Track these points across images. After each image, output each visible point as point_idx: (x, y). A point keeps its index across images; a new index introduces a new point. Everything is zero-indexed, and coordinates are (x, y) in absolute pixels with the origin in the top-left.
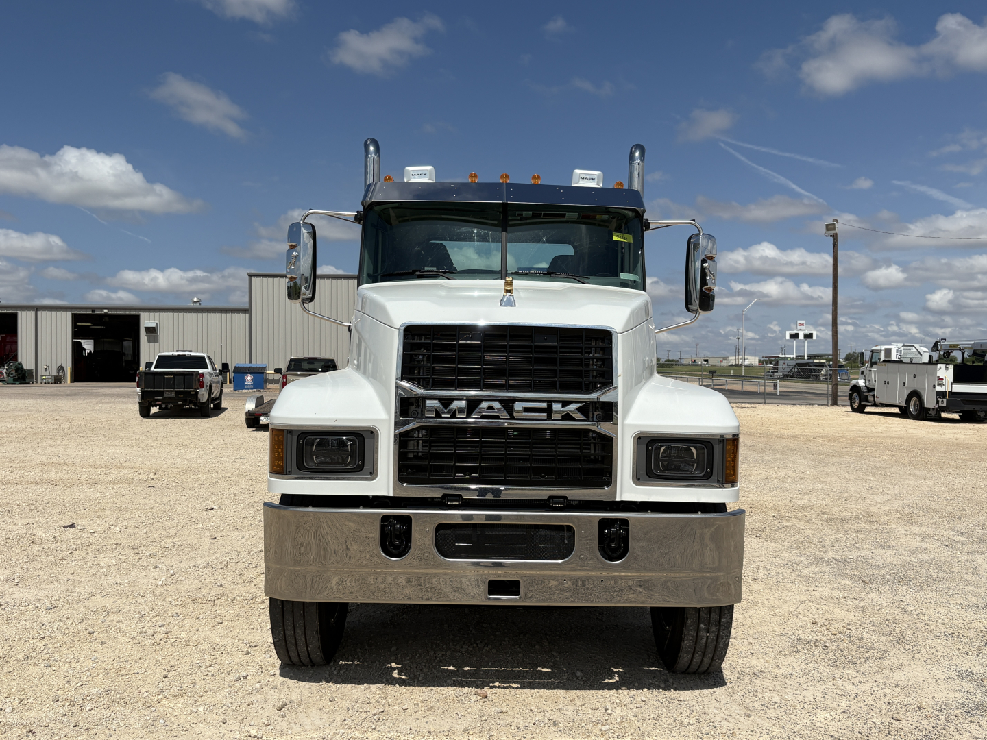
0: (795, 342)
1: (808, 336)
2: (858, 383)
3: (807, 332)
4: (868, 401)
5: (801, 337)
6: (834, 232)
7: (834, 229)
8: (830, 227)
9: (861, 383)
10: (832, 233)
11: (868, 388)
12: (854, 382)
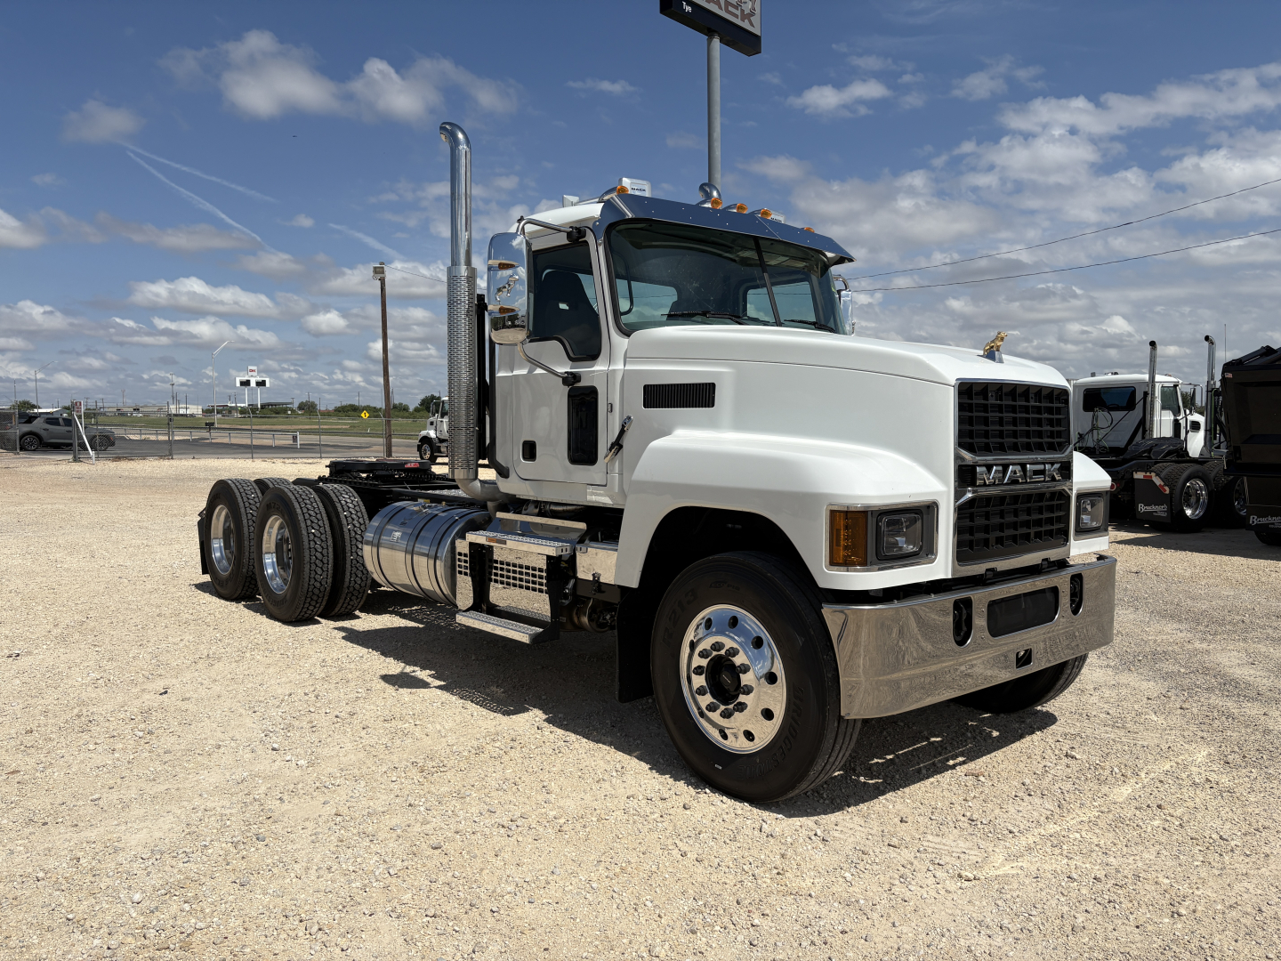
0: (246, 389)
1: (261, 384)
2: (428, 433)
3: (260, 379)
4: (440, 452)
5: (253, 384)
6: (382, 275)
7: (383, 273)
8: (378, 270)
9: (432, 434)
10: (379, 276)
11: (439, 439)
12: (424, 433)
